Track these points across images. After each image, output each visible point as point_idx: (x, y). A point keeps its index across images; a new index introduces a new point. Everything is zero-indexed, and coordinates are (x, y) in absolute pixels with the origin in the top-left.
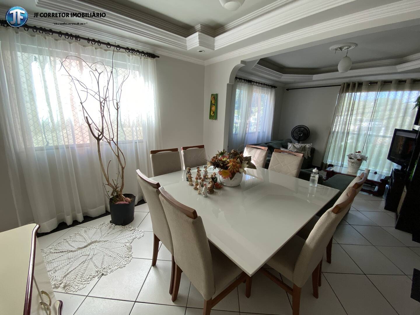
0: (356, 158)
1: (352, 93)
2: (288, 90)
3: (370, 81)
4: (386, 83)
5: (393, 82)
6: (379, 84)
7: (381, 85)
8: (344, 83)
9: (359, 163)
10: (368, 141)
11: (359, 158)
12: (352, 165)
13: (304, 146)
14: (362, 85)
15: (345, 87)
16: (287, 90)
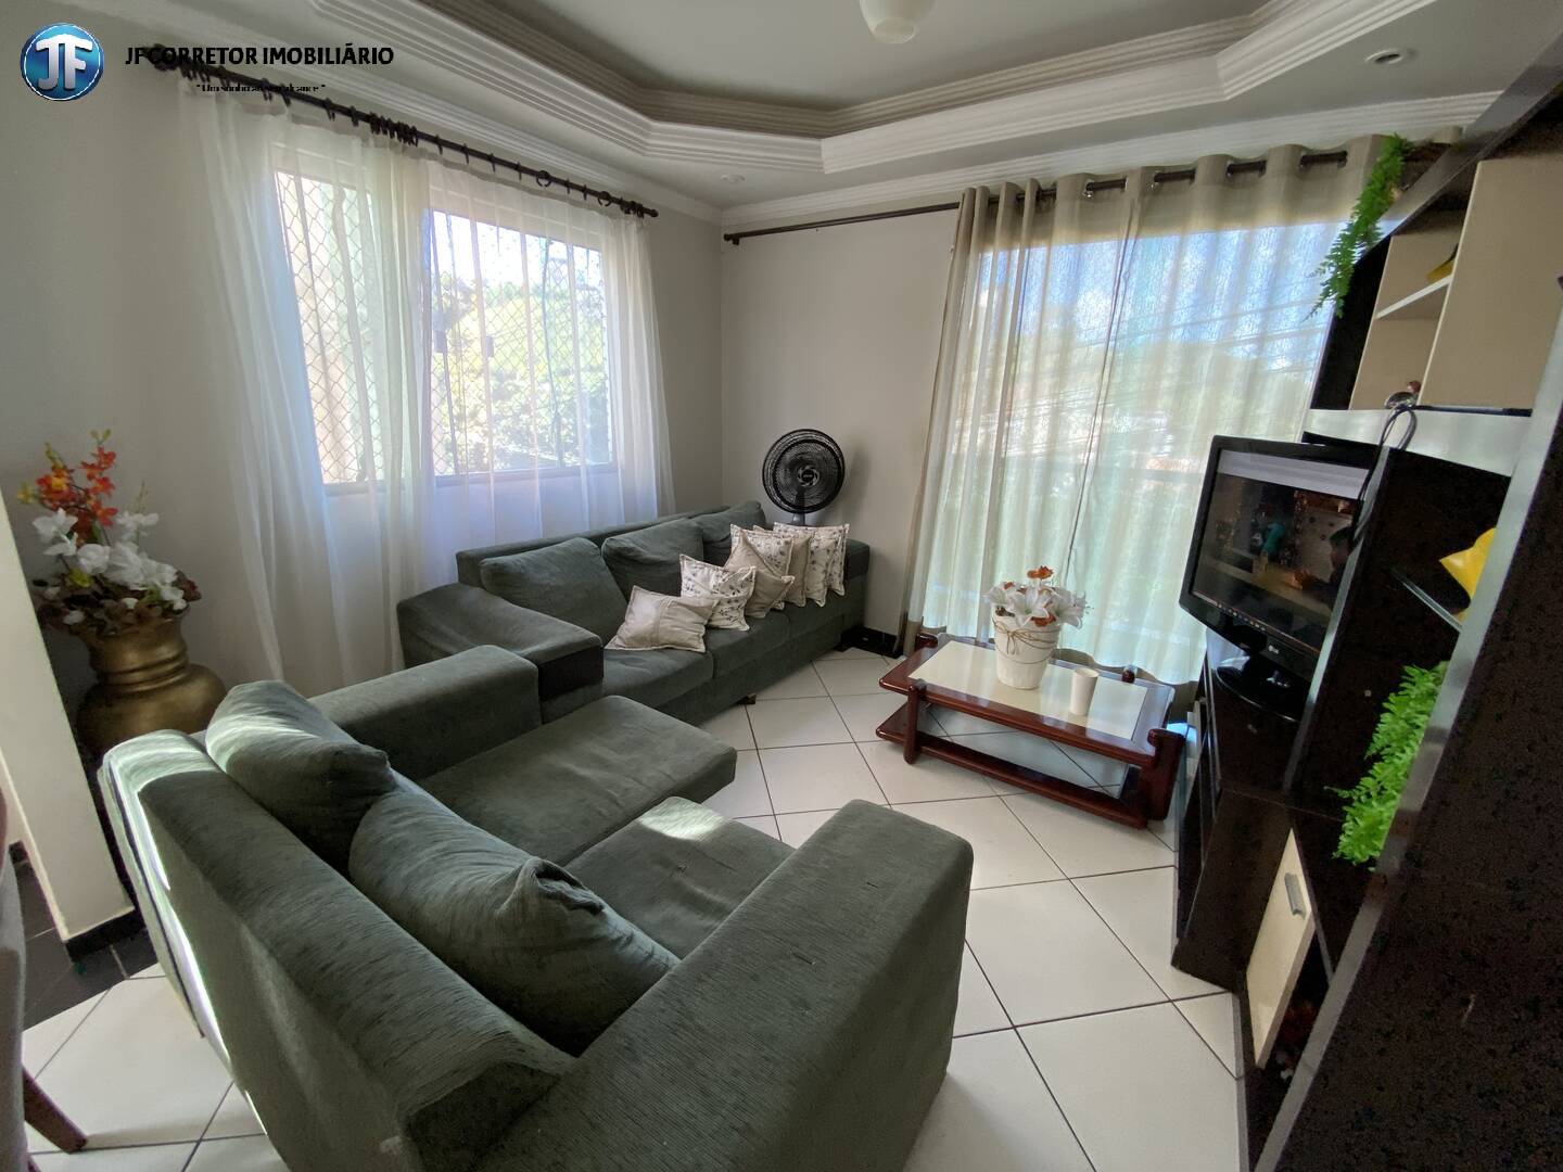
0: (1028, 612)
1: (1010, 248)
2: (735, 239)
3: (1089, 175)
4: (1167, 185)
5: (1199, 176)
6: (1132, 186)
7: (1143, 193)
8: (973, 192)
9: (1042, 636)
10: (1094, 503)
11: (1040, 610)
12: (1012, 647)
13: (800, 541)
14: (1054, 196)
15: (976, 215)
16: (727, 238)
